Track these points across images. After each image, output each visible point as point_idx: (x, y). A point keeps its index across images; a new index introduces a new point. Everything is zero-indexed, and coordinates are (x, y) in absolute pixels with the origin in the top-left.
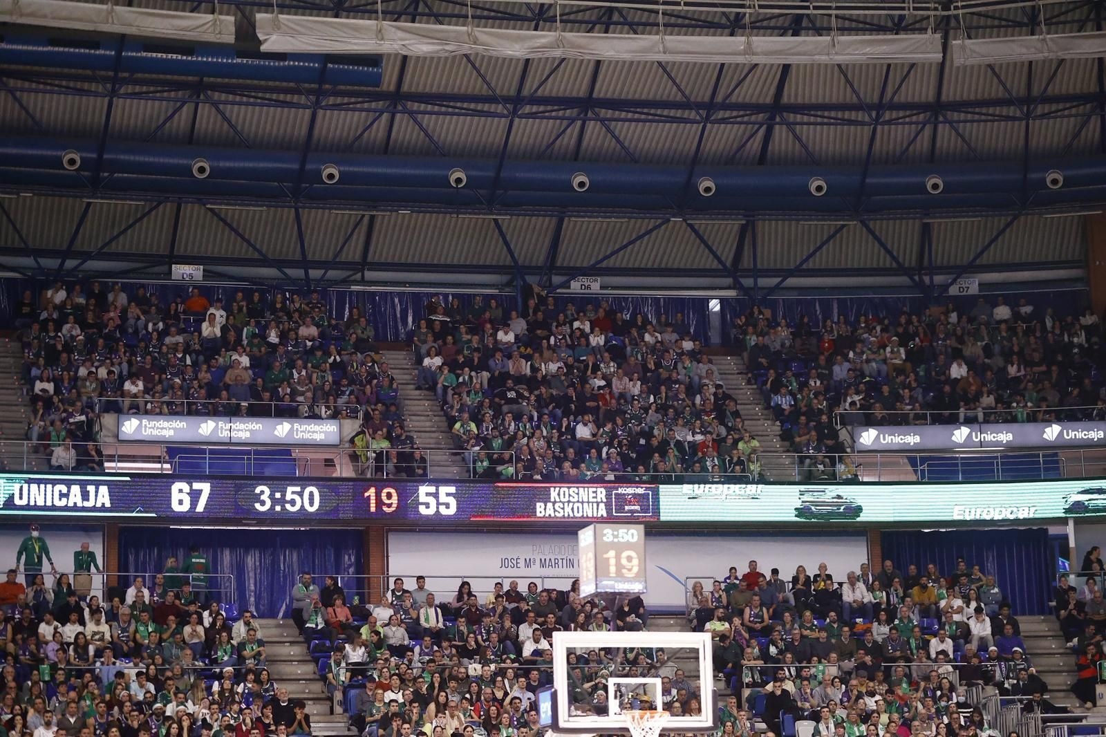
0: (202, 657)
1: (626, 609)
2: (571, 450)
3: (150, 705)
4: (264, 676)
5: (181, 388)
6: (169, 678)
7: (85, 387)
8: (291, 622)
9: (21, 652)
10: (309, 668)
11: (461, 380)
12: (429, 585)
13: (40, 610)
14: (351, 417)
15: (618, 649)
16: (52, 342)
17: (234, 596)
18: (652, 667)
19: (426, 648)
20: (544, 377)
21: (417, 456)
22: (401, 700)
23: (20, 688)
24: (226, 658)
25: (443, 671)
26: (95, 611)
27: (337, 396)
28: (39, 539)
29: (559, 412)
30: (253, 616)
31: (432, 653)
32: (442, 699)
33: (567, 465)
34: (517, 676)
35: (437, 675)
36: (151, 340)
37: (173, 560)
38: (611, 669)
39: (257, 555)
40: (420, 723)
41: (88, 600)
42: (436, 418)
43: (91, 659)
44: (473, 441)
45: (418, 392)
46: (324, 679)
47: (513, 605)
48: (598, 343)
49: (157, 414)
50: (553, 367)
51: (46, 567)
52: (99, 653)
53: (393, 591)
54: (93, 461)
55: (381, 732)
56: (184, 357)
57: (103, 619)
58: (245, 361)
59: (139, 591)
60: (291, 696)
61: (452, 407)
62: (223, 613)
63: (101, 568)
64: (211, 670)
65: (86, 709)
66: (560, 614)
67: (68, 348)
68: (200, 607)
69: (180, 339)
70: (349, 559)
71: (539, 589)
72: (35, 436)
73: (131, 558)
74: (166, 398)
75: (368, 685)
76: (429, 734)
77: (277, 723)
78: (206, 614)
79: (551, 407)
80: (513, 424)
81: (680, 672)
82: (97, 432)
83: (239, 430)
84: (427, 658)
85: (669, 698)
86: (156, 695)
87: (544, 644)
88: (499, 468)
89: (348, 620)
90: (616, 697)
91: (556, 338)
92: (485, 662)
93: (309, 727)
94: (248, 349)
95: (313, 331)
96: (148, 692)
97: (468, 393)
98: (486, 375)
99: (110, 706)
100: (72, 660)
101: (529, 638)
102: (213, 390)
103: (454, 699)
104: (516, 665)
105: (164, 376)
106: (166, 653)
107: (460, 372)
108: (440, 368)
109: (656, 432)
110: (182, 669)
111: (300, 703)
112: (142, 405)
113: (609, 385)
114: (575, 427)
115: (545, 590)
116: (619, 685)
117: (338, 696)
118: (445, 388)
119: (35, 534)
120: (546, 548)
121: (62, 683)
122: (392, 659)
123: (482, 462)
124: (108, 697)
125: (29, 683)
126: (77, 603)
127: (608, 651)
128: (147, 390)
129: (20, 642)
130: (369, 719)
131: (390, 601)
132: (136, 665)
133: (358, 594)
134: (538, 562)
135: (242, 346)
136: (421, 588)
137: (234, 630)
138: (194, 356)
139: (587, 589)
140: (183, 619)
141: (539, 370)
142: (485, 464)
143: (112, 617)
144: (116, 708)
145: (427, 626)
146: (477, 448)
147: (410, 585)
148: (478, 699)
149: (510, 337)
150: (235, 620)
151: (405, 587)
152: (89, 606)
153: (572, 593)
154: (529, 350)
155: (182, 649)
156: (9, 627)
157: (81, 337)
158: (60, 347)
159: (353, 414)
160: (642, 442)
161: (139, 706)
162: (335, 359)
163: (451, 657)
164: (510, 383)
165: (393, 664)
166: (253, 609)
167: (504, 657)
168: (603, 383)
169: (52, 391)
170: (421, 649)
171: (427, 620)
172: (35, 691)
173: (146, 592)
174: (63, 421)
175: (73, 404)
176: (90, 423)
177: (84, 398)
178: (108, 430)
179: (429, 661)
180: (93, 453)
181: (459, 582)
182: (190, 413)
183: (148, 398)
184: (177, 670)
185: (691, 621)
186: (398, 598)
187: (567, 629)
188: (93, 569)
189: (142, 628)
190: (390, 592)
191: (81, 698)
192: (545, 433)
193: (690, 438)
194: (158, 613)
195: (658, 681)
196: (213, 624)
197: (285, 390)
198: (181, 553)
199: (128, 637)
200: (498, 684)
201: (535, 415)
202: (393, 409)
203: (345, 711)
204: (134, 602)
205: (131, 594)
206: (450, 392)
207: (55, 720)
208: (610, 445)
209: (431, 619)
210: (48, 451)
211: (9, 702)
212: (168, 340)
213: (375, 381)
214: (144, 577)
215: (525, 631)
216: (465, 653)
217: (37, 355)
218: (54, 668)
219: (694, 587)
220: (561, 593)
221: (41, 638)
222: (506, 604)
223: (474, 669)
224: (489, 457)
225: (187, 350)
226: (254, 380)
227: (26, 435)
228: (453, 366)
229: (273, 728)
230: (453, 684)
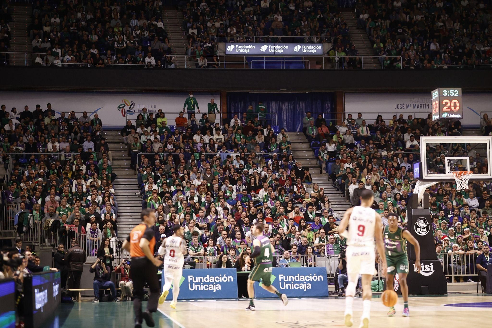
0: (264, 149)
1: (453, 126)
2: (427, 55)
3: (242, 169)
4: (290, 157)
5: (252, 30)
6: (250, 158)
7: (211, 31)
8: (302, 133)
9: (186, 147)
10: (310, 154)
11: (377, 24)
12: (364, 117)
13: (194, 129)
14: (327, 42)
15: (450, 144)
16: (196, 11)
17: (277, 122)
18: (464, 152)
19: (363, 144)
20: (415, 22)
21: (358, 59)
22: (351, 167)
23: (186, 162)
24: (274, 149)
25: (370, 154)
26: (218, 130)
27: (322, 33)
28: (193, 98)
29: (422, 38)
30: (285, 131)
31: (365, 147)
32: (370, 167)
33: (426, 62)
34: (403, 157)
35: (367, 156)
36: (239, 9)
37: (251, 106)
38: (446, 153)
39: (287, 104)
40: (360, 177)
41: (214, 125)
42: (366, 42)
43: (216, 150)
44: (383, 52)
45: (357, 30)
46: (317, 158)
47: (402, 125)
48: (440, 6)
49: (242, 42)
50: (419, 17)
51: (196, 110)
52: (220, 148)
53: (347, 120)
54: (215, 64)
55: (343, 181)
56: (253, 17)
57: (221, 133)
58: (280, 18)
59: (236, 120)
60: (303, 166)
61: (373, 37)
62: (273, 130)
63: (219, 111)
64: (268, 154)
65: (214, 171)
66: (422, 129)
67: (203, 14)
68: (262, 127)
69: (252, 9)
70: (327, 106)
71: (413, 118)
72: (189, 53)
73: (232, 106)
74: (246, 36)
75: (337, 161)
76: (364, 182)
77: (297, 178)
78: (265, 130)
79: (418, 36)
80: (401, 44)
81: (478, 154)
82: (216, 51)
83: (278, 49)
84: (363, 149)
85: (472, 166)
86: (244, 166)
87: (415, 142)
88: (395, 64)
89: (327, 132)
90: (448, 166)
91: (420, 4)
92: (389, 150)
93: (311, 179)
94: (282, 13)
95: (310, 4)
96: (241, 164)
97: (380, 30)
98: (388, 21)
99: (225, 170)
100: (208, 150)
101: (408, 140)
102: (266, 31)
103: (375, 167)
104: (403, 152)
105: (245, 25)
106: (249, 147)
107: (376, 20)
108: (367, 19)
109: (467, 46)
110: (255, 154)
111: (307, 169)
112: (235, 39)
113: (445, 25)
114: (430, 45)
115: (416, 118)
116: (449, 160)
117: (324, 166)
118: (370, 28)
119: (191, 96)
120: (417, 99)
121: (203, 160)
122: (347, 150)
123: (387, 61)
124: (224, 166)
125: (190, 160)
126: (210, 126)
127: (444, 145)
128: (238, 32)
129: (186, 143)
130: (337, 175)
131: (346, 124)
132: (235, 152)
133: (331, 121)
134: (412, 106)
135: (279, 11)
136: (360, 118)
137: (278, 137)
138: (257, 16)
139: (435, 117)
140: (255, 133)
141: (413, 19)
142: (388, 62)
143: (225, 132)
144: (227, 171)
145: (362, 135)
146: (384, 55)
147: (355, 117)
148: (386, 167)
149: (400, 4)
150: (278, 133)
151: (353, 118)
152: (215, 127)
153: (428, 120)
154: (408, 10)
155: (256, 146)
156: (181, 137)
157: (208, 9)
158: (199, 14)
159: (329, 41)
160: (460, 51)
161: (237, 170)
162: (320, 16)
163: (373, 148)
164: (399, 25)
165: (348, 152)
166: (285, 128)
167: (397, 148)
168: (442, 24)
169: (196, 33)
170: (360, 145)
171: (362, 132)
172: (193, 164)
173: (239, 121)
174: (201, 46)
175: (205, 39)
176: (213, 47)
177: (210, 36)
178: (220, 49)
179: (364, 150)
180: (215, 60)
181: (377, 115)
182: (256, 42)
183: (238, 35)
184: (253, 154)
185: (483, 132)
186: (349, 122)
187: (425, 135)
188: (216, 111)
189: (238, 137)
190: (346, 120)
191: (212, 167)
192: (415, 47)
193: (482, 49)
194: (245, 130)
195: (468, 158)
196: (268, 135)
197: (298, 31)
198: (254, 104)
199: (232, 140)
200: (395, 160)
201: (411, 39)
202: (347, 38)
203: (327, 172)
204: (234, 125)
205: (233, 121)
206: (372, 30)
207: (202, 176)
208: (445, 52)
209: (364, 131)
210: (195, 60)
211: (182, 169)
212: (246, 10)
213: (338, 26)
214: (238, 115)
215: (407, 137)
216: (379, 147)
217: (189, 17)
218: (200, 154)
219: (484, 116)
220: (423, 120)
221: (195, 141)
222: (398, 125)
223: (384, 153)
224: (390, 59)
225: (255, 13)
226: (285, 26)
227: (186, 53)
228: (373, 17)
229: (295, 180)
230: (375, 160)
